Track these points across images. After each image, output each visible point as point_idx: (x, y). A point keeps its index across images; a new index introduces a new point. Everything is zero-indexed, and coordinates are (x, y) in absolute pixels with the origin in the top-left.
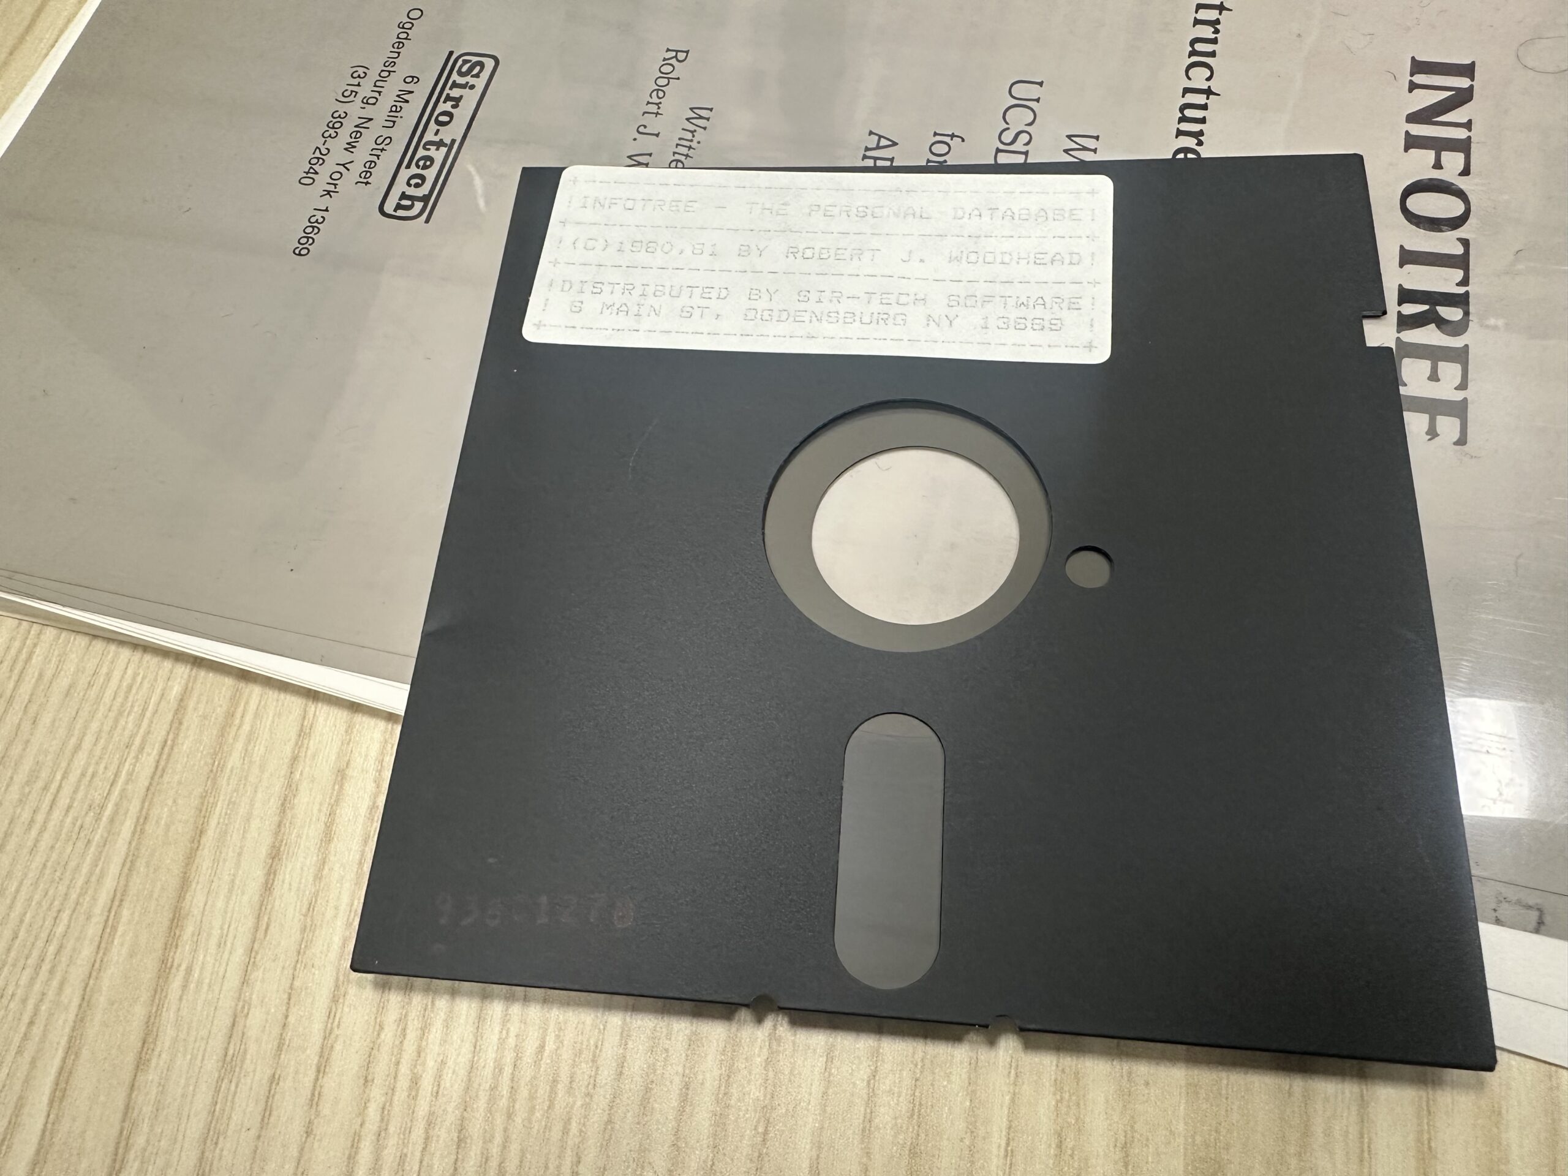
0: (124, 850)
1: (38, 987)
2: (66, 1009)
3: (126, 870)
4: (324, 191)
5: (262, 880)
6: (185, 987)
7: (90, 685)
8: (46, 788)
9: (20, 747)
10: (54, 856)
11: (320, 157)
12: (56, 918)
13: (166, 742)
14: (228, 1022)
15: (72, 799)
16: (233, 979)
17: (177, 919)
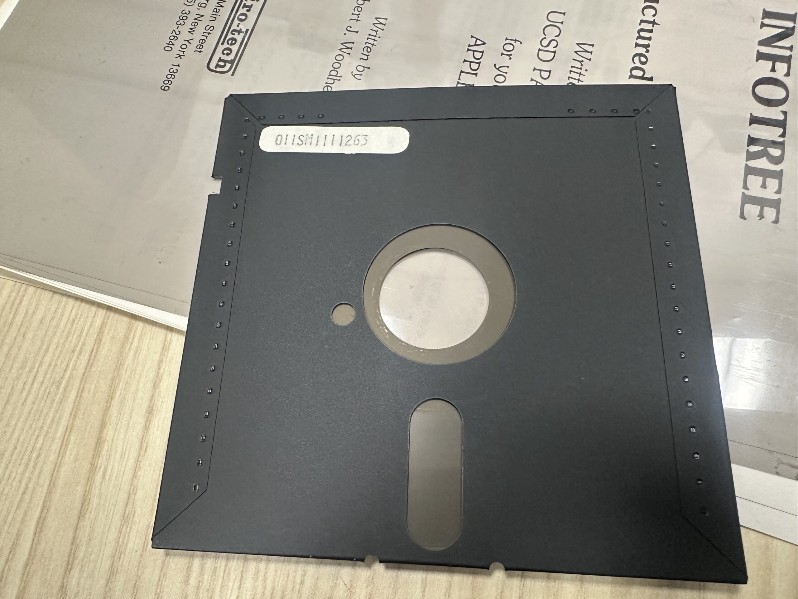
0: (71, 406)
1: (27, 475)
2: (42, 486)
3: (72, 416)
4: (178, 55)
5: (144, 423)
6: (104, 477)
7: (53, 318)
8: (30, 371)
9: (16, 350)
10: (35, 407)
11: (175, 36)
12: (36, 440)
13: (93, 350)
14: (126, 496)
15: (44, 378)
16: (128, 475)
17: (99, 443)
